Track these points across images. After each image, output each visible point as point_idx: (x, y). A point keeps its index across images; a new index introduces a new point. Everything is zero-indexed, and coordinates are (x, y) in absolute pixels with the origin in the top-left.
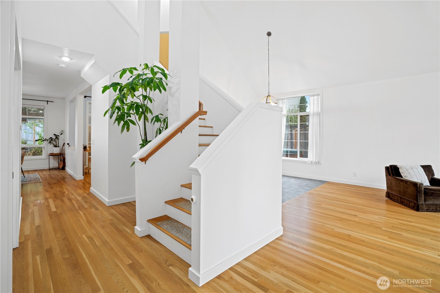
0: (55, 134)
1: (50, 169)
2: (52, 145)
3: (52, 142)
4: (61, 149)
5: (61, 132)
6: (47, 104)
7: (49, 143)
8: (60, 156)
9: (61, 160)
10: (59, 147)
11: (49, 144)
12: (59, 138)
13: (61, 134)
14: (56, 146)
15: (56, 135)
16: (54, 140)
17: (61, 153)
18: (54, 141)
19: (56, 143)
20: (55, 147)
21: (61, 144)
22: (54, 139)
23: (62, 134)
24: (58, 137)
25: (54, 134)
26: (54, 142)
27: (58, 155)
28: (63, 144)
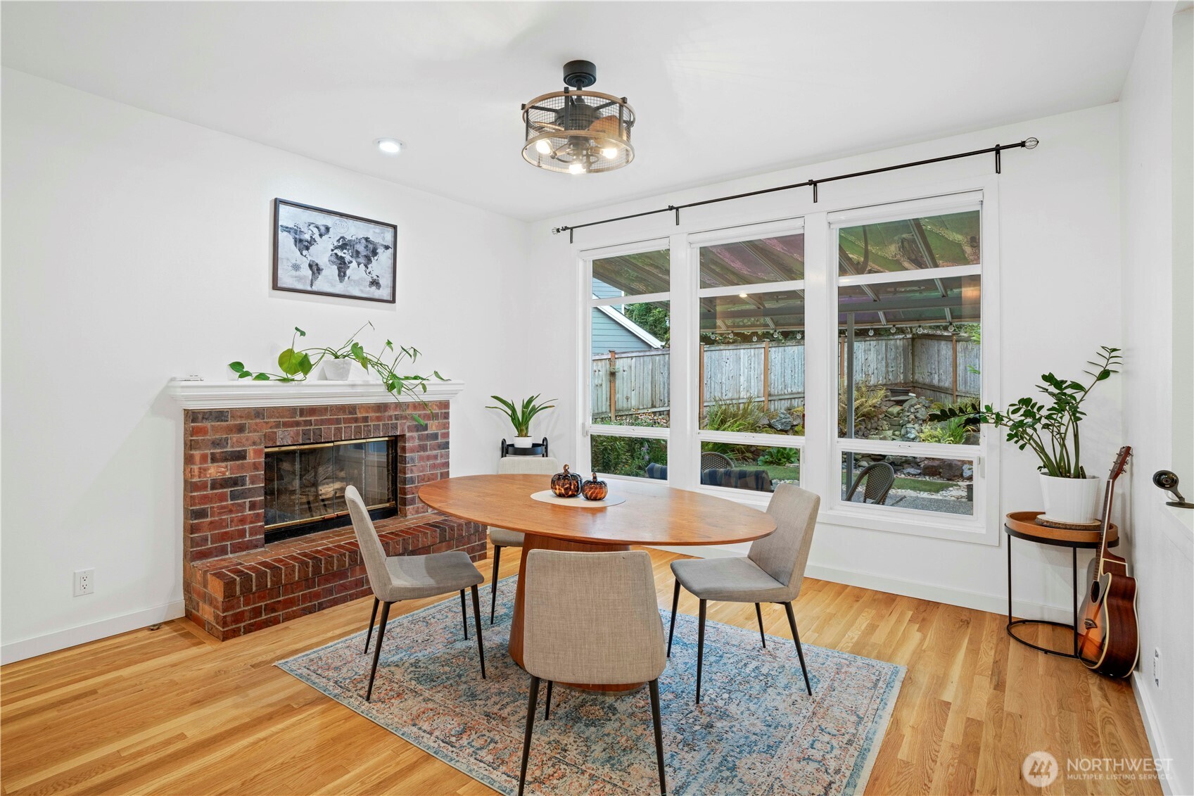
0: (1049, 378)
1: (1012, 624)
2: (1031, 458)
3: (1030, 431)
4: (1098, 490)
5: (1103, 362)
6: (998, 171)
7: (1010, 437)
8: (1086, 556)
9: (1095, 591)
10: (1080, 474)
11: (1013, 446)
12: (1081, 407)
13: (1098, 371)
14: (1058, 469)
15: (1058, 384)
16: (1049, 417)
17: (1098, 528)
18: (1046, 426)
19: (1063, 445)
20: (1052, 474)
21: (1098, 460)
22: (1044, 412)
23: (1105, 374)
24: (1078, 396)
25: (1045, 378)
26: (1045, 437)
27: (1075, 545)
28: (1115, 458)
